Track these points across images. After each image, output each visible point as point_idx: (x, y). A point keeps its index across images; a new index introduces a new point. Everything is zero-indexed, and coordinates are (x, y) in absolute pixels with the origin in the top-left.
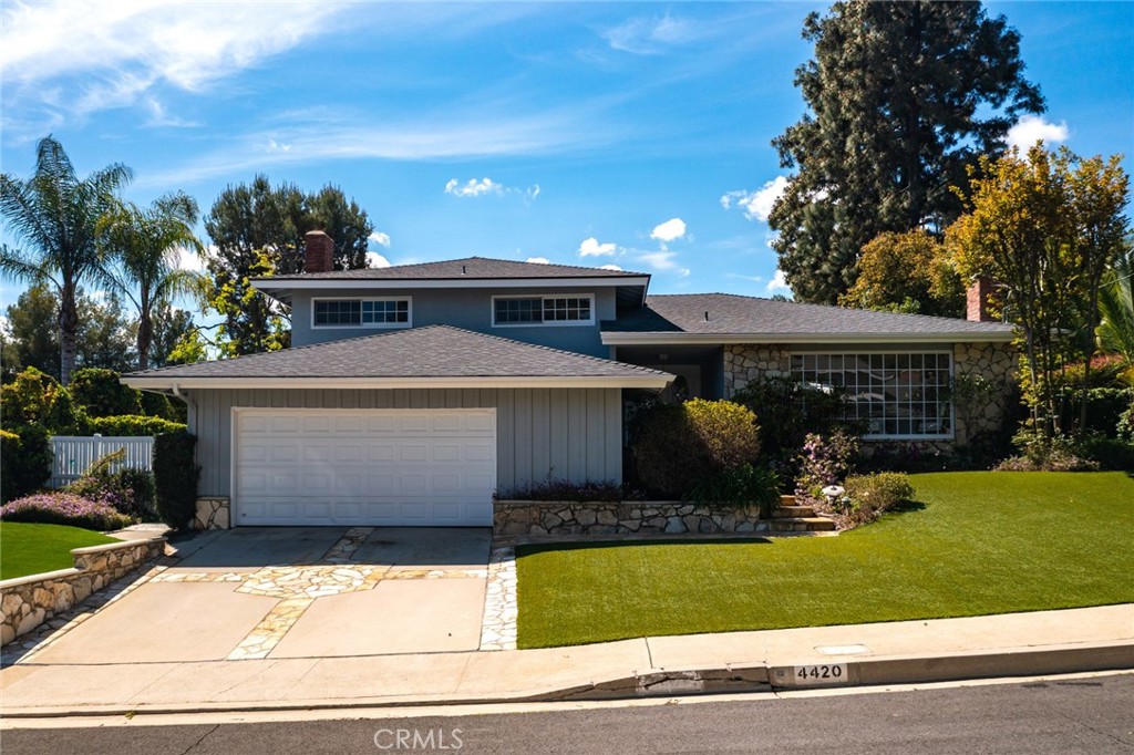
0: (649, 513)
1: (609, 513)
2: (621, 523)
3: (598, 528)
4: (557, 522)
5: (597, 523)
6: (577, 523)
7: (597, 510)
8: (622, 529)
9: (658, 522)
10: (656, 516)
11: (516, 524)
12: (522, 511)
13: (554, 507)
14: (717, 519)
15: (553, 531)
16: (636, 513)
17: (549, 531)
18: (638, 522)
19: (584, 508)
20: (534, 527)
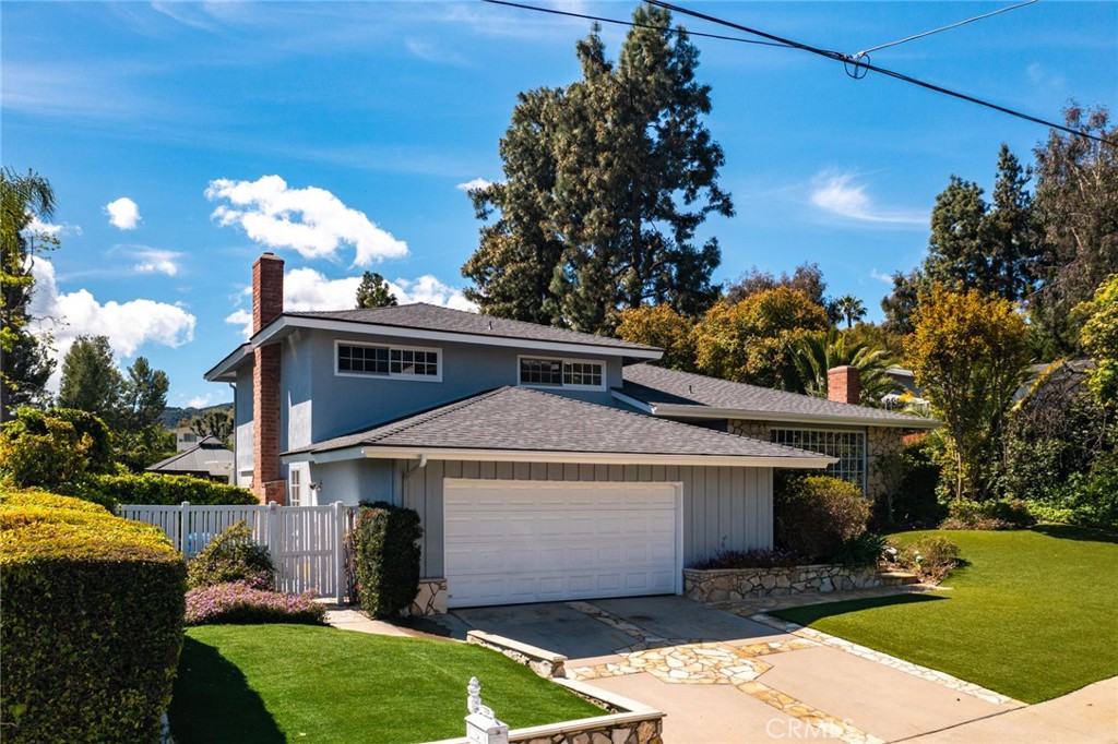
0: (812, 575)
1: (785, 577)
2: (795, 585)
3: (777, 590)
4: (749, 588)
5: (776, 587)
6: (763, 588)
7: (777, 575)
8: (794, 591)
9: (816, 583)
10: (814, 578)
11: (719, 592)
12: (723, 579)
13: (747, 575)
14: (853, 578)
15: (747, 596)
16: (803, 576)
17: (743, 596)
18: (804, 584)
19: (768, 574)
20: (732, 593)
